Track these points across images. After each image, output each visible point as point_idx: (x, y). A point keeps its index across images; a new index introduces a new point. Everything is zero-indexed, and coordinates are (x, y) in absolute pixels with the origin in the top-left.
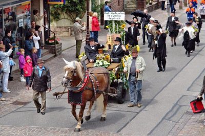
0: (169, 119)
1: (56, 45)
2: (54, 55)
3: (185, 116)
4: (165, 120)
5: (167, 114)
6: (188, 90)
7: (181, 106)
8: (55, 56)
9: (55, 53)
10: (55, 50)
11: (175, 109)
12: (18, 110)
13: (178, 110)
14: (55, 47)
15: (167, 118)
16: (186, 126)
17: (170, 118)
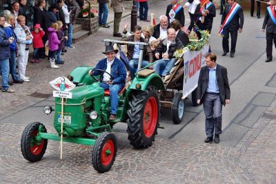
0: (239, 123)
1: (91, 19)
2: (87, 32)
3: (261, 119)
4: (234, 124)
5: (238, 116)
6: (267, 85)
7: (256, 106)
8: (89, 34)
9: (89, 29)
10: (89, 25)
11: (248, 111)
12: (38, 105)
13: (252, 110)
14: (89, 21)
15: (236, 121)
16: (262, 134)
17: (241, 122)
